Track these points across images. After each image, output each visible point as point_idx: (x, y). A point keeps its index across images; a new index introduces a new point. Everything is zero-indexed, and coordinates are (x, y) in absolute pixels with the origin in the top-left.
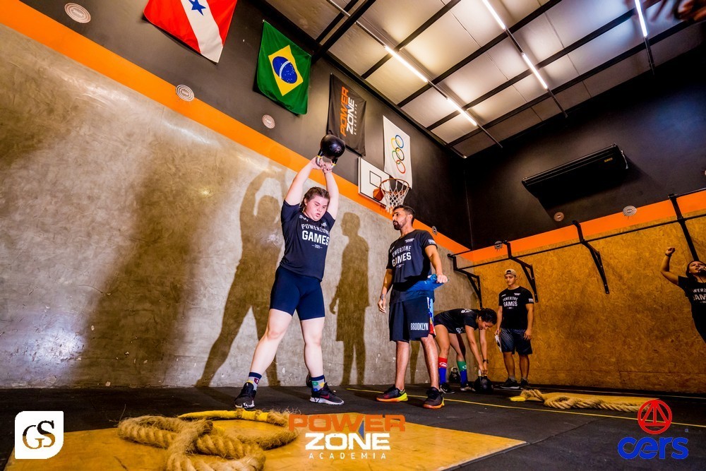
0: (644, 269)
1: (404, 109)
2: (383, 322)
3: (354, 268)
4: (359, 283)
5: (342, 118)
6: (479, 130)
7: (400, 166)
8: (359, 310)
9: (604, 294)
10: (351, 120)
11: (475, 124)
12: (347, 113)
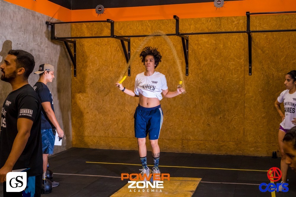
0: (217, 59)
9: (184, 75)
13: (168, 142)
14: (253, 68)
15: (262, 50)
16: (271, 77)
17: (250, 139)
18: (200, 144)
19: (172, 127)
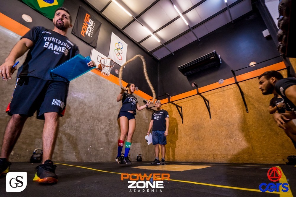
0: (225, 107)
1: (125, 31)
2: (96, 129)
3: (79, 101)
4: (82, 108)
5: (83, 27)
6: (162, 46)
7: (119, 57)
8: (80, 122)
9: (209, 119)
10: (89, 29)
11: (159, 41)
12: (87, 26)
13: (205, 156)
14: (248, 108)
15: (251, 98)
16: (262, 111)
17: (258, 152)
18: (225, 156)
19: (206, 148)
